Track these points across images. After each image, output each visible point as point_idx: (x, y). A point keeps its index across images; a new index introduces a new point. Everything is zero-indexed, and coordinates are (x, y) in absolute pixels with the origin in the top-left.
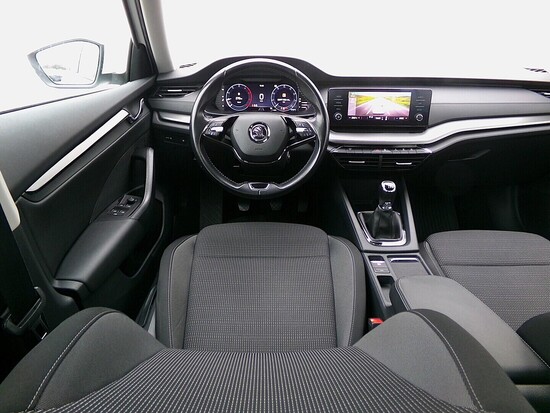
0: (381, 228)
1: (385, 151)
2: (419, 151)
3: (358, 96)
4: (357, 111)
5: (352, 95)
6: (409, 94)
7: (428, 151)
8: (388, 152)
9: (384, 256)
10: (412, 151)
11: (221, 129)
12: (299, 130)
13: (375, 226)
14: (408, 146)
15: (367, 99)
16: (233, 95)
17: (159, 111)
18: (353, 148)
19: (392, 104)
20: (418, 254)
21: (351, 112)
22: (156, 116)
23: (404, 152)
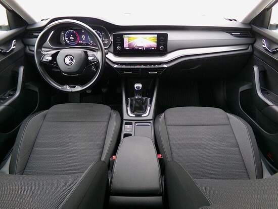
0: (137, 107)
1: (142, 66)
2: (160, 66)
3: (128, 37)
4: (129, 45)
5: (125, 36)
6: (156, 36)
7: (165, 66)
8: (144, 67)
9: (133, 122)
10: (157, 66)
11: (50, 58)
12: (90, 58)
13: (134, 106)
14: (155, 63)
15: (134, 39)
16: (69, 36)
17: (29, 45)
18: (126, 65)
19: (147, 41)
20: (151, 121)
21: (126, 45)
22: (28, 48)
23: (152, 66)
